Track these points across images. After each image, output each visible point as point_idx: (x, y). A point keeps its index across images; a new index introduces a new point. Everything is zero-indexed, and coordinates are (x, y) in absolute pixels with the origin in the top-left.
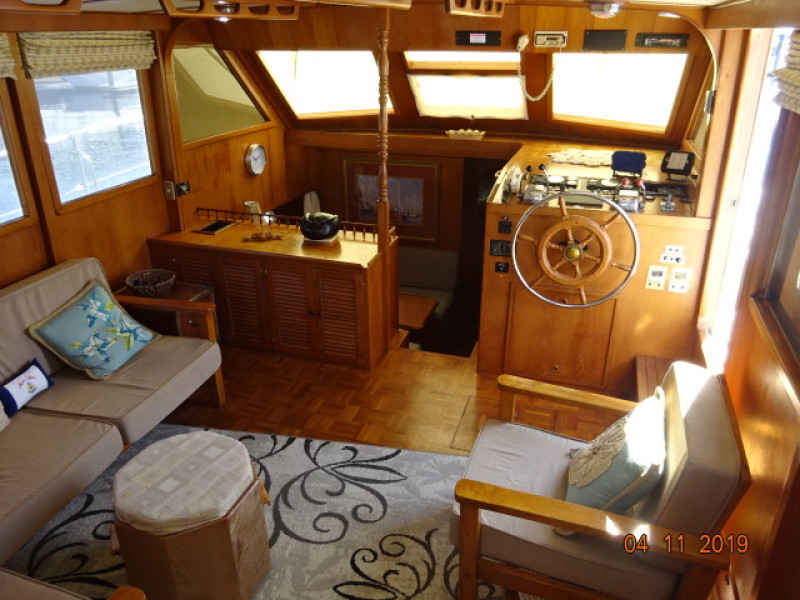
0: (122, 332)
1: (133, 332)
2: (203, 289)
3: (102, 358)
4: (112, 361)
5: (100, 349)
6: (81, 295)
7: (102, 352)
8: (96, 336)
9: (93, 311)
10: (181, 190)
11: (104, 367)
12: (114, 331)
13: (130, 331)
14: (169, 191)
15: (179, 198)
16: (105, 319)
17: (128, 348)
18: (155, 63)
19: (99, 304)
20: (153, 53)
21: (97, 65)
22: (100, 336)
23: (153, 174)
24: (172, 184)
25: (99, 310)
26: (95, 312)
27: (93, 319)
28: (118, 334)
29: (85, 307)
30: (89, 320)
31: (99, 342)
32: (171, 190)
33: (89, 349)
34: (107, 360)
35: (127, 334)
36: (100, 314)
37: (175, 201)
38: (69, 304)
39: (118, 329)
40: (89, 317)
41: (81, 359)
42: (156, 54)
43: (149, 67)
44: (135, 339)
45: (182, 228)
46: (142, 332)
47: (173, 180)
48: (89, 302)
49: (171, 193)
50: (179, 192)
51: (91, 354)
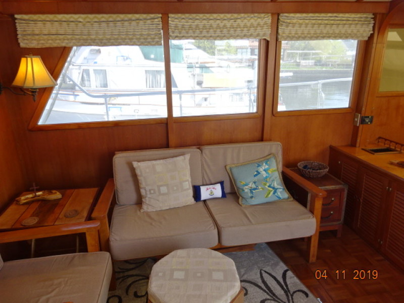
0: (269, 186)
1: (275, 190)
2: (341, 184)
3: (250, 195)
4: (253, 199)
5: (251, 190)
6: (262, 159)
7: (252, 192)
8: (255, 183)
9: (261, 169)
10: (364, 120)
11: (247, 200)
12: (265, 184)
13: (273, 188)
14: (356, 119)
15: (361, 126)
16: (265, 176)
17: (267, 197)
18: (371, 37)
19: (267, 167)
20: (372, 29)
21: (324, 35)
22: (257, 184)
23: (349, 107)
24: (359, 115)
25: (265, 170)
26: (262, 170)
27: (258, 173)
28: (266, 187)
29: (259, 166)
30: (256, 173)
31: (254, 186)
32: (358, 120)
33: (247, 187)
34: (252, 197)
35: (271, 189)
36: (264, 172)
37: (358, 127)
38: (254, 162)
39: (268, 184)
40: (257, 171)
41: (241, 191)
42: (374, 30)
43: (366, 39)
44: (274, 193)
45: (358, 145)
46: (280, 192)
47: (361, 114)
48: (263, 164)
49: (357, 122)
50: (363, 121)
51: (246, 191)
